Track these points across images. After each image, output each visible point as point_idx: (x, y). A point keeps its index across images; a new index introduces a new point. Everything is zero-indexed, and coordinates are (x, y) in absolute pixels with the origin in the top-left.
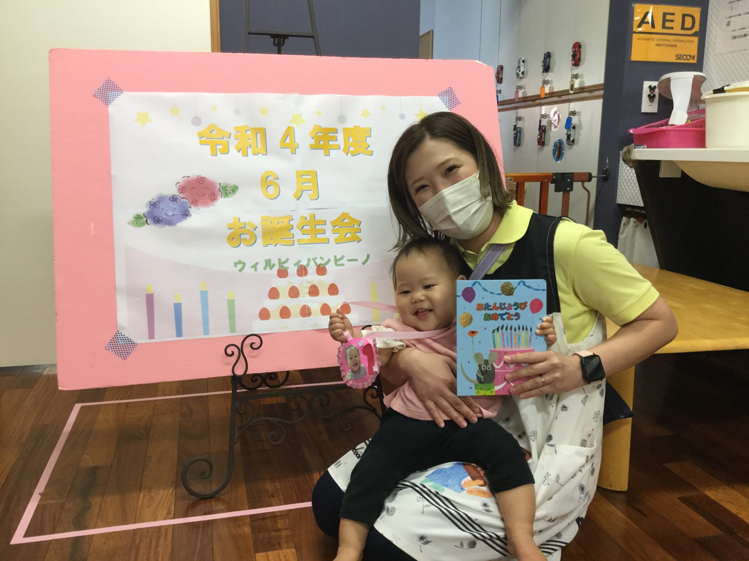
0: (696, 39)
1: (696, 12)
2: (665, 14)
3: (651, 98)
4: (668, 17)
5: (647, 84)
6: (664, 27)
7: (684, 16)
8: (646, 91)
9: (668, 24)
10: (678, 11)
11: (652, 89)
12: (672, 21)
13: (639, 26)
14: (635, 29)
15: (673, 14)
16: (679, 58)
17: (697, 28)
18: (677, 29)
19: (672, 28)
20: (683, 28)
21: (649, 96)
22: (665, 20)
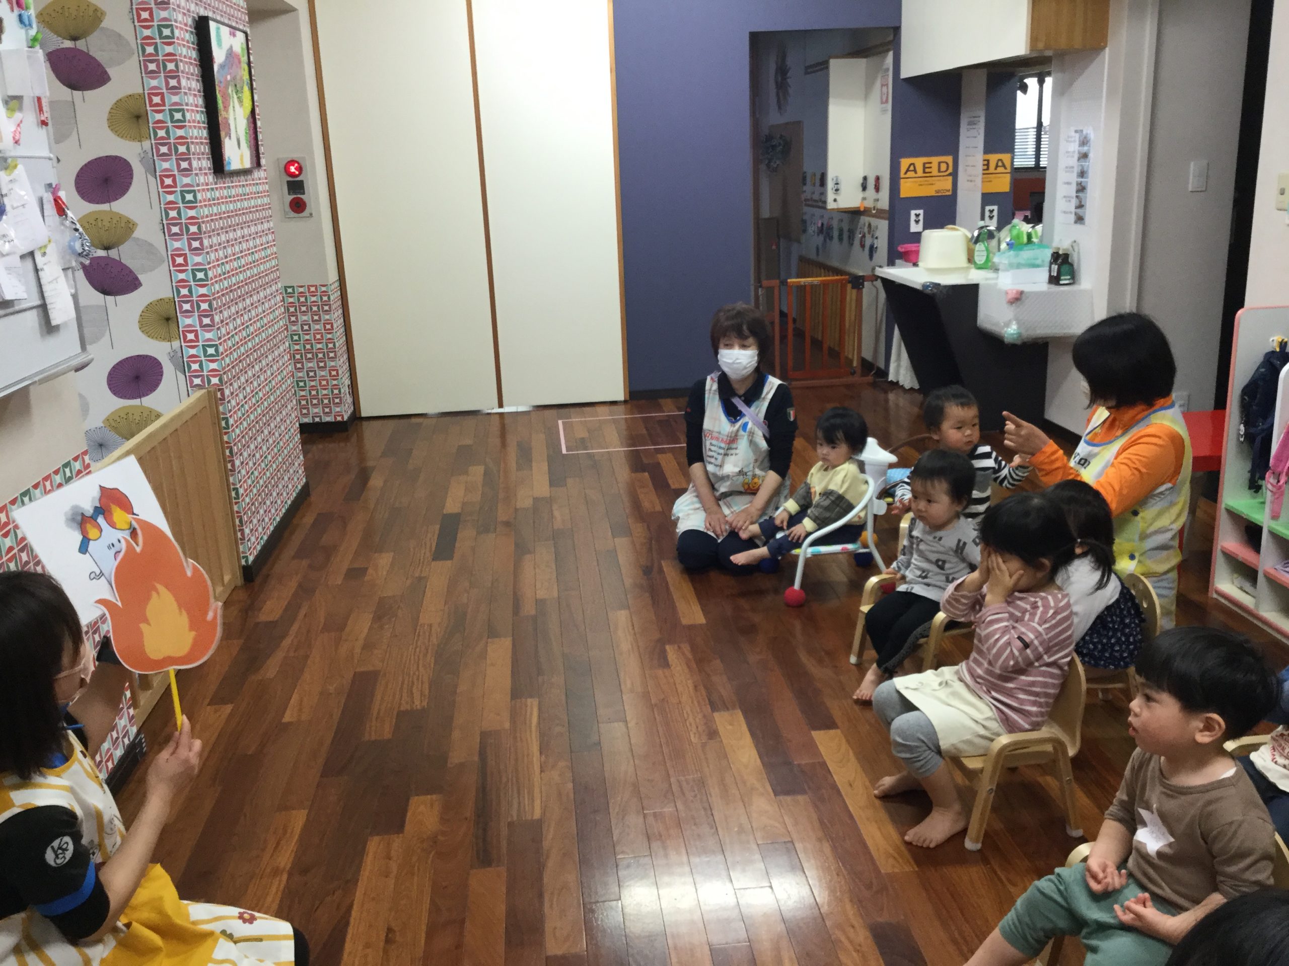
0: (950, 178)
1: (949, 159)
2: (924, 164)
3: (917, 222)
4: (927, 165)
5: (913, 212)
6: (924, 172)
7: (940, 163)
8: (913, 218)
9: (927, 170)
10: (935, 160)
11: (917, 215)
12: (930, 167)
13: (906, 173)
14: (902, 175)
15: (930, 163)
16: (938, 193)
17: (950, 170)
18: (935, 171)
19: (930, 172)
20: (939, 171)
21: (915, 221)
22: (924, 168)
